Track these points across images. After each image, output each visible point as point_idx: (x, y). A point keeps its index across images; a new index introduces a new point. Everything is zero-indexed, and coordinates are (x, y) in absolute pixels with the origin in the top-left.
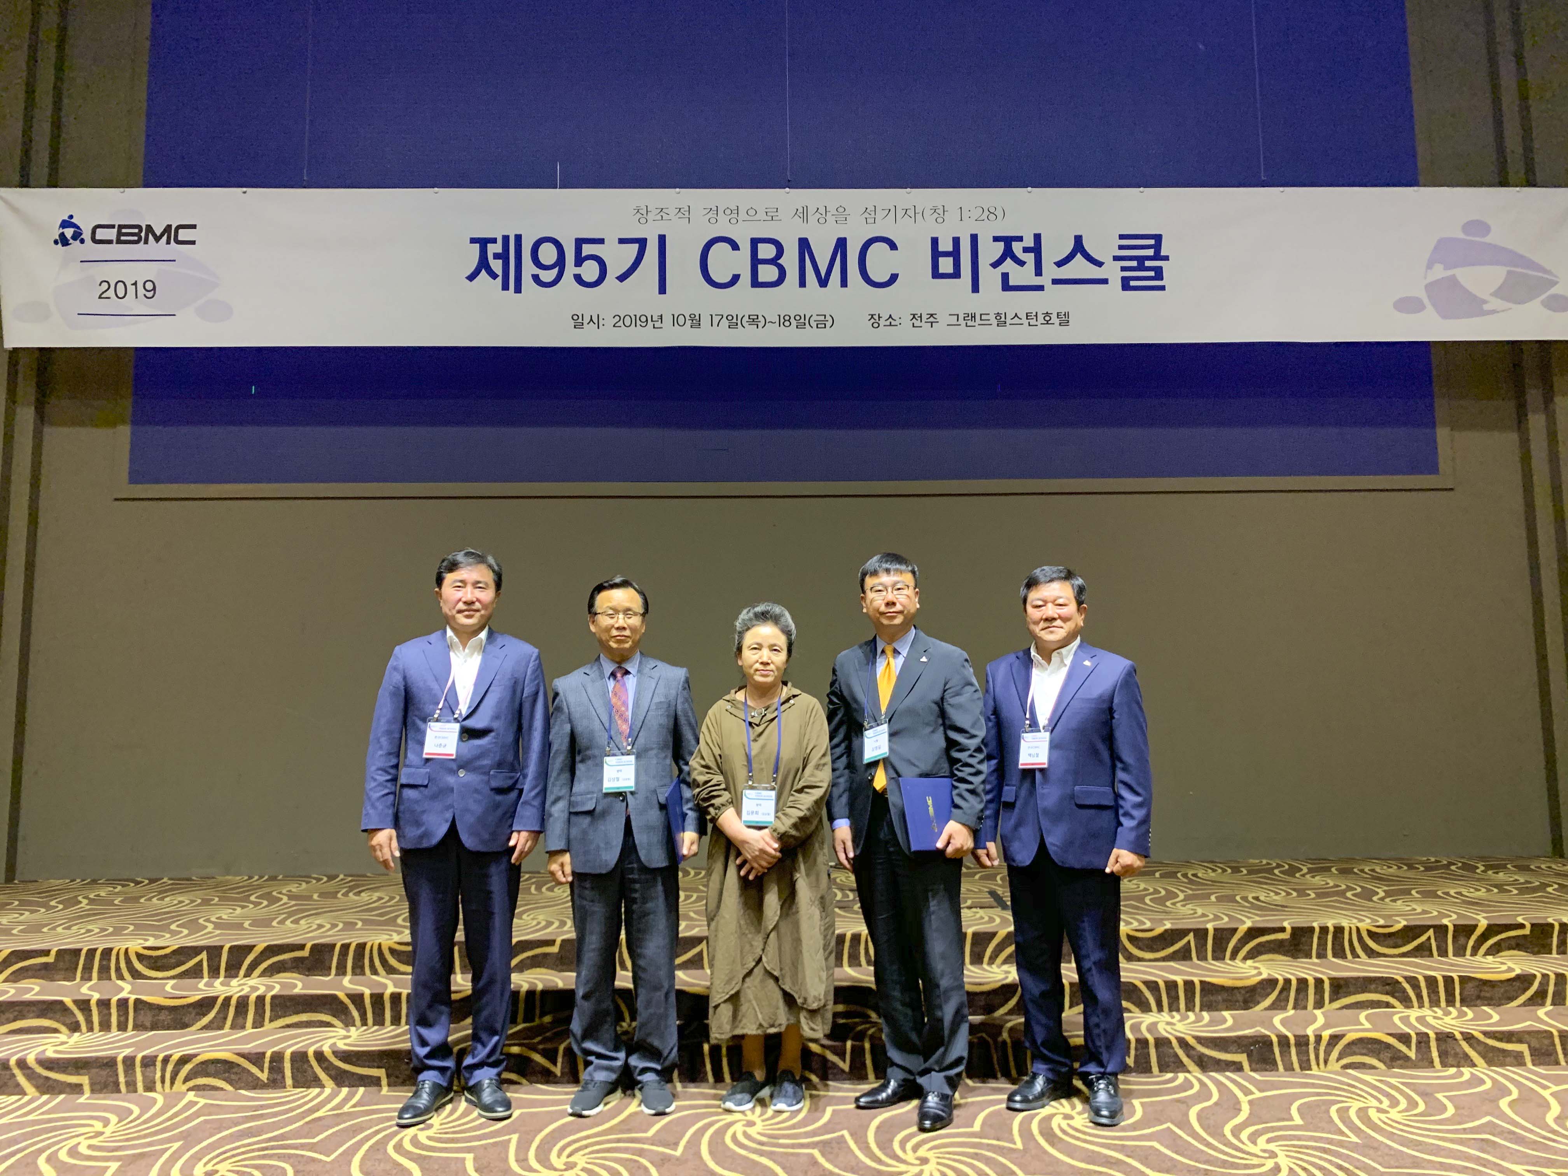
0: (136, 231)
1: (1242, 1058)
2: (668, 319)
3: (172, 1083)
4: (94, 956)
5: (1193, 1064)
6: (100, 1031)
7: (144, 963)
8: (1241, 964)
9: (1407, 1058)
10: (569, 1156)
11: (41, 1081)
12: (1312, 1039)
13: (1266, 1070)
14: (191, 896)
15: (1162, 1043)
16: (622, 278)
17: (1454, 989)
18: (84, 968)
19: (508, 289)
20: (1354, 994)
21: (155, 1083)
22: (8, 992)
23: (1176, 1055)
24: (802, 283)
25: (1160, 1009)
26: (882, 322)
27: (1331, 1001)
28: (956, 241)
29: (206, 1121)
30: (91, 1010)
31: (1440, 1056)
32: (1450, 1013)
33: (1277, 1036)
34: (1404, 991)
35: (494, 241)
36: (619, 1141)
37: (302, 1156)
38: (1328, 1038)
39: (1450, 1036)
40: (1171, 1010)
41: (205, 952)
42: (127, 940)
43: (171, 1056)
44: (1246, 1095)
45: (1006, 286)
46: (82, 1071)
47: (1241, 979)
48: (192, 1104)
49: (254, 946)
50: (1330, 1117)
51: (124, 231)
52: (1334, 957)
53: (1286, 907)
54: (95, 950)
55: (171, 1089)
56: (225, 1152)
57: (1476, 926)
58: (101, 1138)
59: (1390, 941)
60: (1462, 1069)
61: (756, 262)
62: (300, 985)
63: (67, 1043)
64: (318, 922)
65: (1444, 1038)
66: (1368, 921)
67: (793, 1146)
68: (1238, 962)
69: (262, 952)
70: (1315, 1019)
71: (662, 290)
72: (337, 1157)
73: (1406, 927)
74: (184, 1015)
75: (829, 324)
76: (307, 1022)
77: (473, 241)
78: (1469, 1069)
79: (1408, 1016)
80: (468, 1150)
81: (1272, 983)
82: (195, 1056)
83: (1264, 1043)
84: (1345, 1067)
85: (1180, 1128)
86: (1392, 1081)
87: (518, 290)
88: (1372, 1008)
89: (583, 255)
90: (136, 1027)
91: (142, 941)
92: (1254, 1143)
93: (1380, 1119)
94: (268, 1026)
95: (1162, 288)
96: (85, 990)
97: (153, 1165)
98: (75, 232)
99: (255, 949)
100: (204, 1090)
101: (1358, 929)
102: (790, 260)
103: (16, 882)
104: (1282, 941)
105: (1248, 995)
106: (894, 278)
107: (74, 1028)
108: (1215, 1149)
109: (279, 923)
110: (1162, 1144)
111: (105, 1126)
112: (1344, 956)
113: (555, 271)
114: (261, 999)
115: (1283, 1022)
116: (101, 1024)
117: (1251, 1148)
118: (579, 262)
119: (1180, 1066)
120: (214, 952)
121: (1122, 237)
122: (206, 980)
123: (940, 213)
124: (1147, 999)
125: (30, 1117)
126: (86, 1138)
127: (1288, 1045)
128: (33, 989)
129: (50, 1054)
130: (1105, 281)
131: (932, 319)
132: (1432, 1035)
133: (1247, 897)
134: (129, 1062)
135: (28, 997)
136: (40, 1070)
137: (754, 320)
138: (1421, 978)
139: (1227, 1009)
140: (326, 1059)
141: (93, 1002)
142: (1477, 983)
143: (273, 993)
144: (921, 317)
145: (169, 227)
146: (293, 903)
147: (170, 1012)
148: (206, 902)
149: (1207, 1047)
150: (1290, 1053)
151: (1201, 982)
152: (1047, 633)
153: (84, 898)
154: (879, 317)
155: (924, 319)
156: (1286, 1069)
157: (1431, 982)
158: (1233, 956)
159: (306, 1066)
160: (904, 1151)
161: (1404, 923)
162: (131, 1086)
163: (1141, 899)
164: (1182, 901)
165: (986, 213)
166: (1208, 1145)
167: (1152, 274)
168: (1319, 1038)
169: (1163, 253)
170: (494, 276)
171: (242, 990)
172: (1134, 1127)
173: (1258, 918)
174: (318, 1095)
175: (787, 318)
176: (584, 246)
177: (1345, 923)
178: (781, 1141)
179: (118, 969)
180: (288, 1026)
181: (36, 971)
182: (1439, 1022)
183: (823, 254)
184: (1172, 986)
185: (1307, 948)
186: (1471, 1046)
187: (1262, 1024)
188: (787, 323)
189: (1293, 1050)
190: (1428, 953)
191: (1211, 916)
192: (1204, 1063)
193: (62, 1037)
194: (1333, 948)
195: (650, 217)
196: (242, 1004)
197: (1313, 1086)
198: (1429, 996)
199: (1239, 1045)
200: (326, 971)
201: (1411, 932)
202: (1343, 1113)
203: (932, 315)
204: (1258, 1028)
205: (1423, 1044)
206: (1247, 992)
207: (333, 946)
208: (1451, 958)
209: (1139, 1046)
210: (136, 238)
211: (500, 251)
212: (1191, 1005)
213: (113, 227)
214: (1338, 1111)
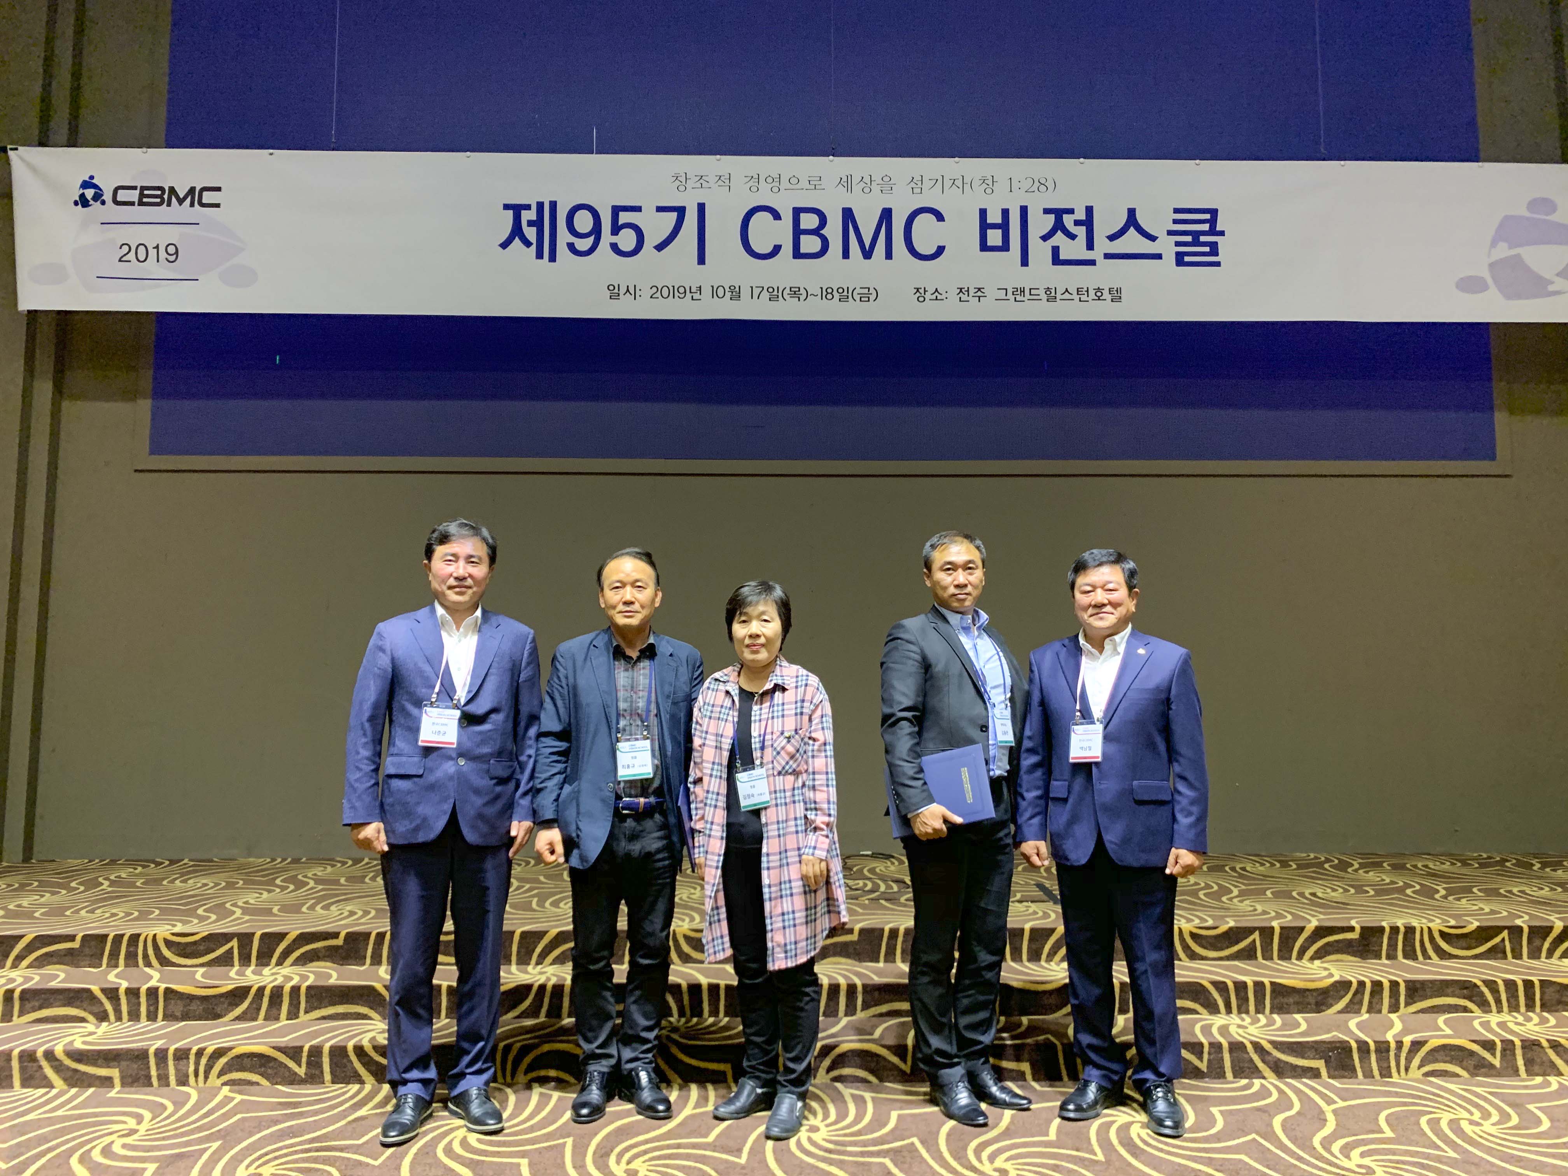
0: (159, 192)
1: (1320, 1064)
2: (707, 291)
3: (206, 1078)
4: (121, 943)
5: (1268, 1069)
6: (129, 1020)
7: (173, 949)
8: (1309, 965)
9: (1492, 1066)
10: (628, 1163)
11: (70, 1073)
12: (1393, 1045)
13: (1344, 1077)
14: (215, 878)
15: (1237, 1047)
16: (660, 247)
17: (1534, 995)
18: (110, 955)
19: (542, 258)
20: (1431, 997)
21: (188, 1076)
22: (33, 979)
23: (1251, 1060)
24: (846, 255)
25: (1229, 1010)
26: (928, 296)
27: (1407, 1004)
28: (1005, 213)
29: (243, 1118)
30: (118, 999)
31: (1525, 1065)
32: (1529, 1019)
33: (1357, 1042)
34: (1482, 993)
35: (528, 207)
36: (679, 1146)
37: (348, 1159)
38: (1409, 1044)
39: (1536, 1044)
40: (1240, 1012)
41: (235, 940)
42: (154, 926)
43: (204, 1049)
44: (1329, 1105)
45: (1057, 260)
46: (112, 1064)
47: (1313, 981)
48: (228, 1100)
49: (287, 934)
50: (1422, 1130)
51: (146, 192)
52: (1406, 956)
53: (1348, 904)
54: (122, 936)
55: (205, 1083)
56: (266, 1154)
57: (1551, 928)
58: (135, 1137)
59: (1463, 942)
60: (1548, 1078)
61: (798, 232)
62: (335, 975)
63: (94, 1033)
64: (349, 908)
65: (1530, 1045)
66: (1438, 921)
67: (862, 1154)
68: (1305, 962)
69: (294, 940)
70: (1391, 1025)
71: (701, 260)
72: (385, 1161)
73: (1478, 927)
74: (216, 1005)
75: (872, 297)
76: (343, 1014)
77: (507, 207)
78: (1556, 1078)
79: (1489, 1021)
80: (523, 1154)
81: (1344, 985)
82: (230, 1049)
83: (1343, 1049)
84: (1427, 1074)
85: (1265, 1140)
86: (1479, 1090)
87: (553, 258)
88: (1449, 1013)
89: (620, 223)
90: (166, 1017)
91: (170, 927)
92: (1348, 1157)
93: (1475, 1133)
94: (303, 1017)
95: (1218, 264)
96: (112, 977)
97: (193, 1168)
98: (95, 193)
99: (288, 937)
100: (239, 1084)
101: (1429, 928)
102: (834, 230)
103: (33, 861)
104: (1350, 942)
105: (1320, 998)
106: (940, 250)
107: (102, 1017)
108: (1308, 1163)
109: (308, 909)
110: (1251, 1158)
111: (139, 1123)
112: (1415, 958)
113: (591, 240)
114: (295, 990)
115: (1359, 1026)
116: (129, 1013)
117: (1345, 1163)
118: (616, 229)
119: (1254, 1072)
120: (245, 939)
121: (1177, 211)
122: (237, 968)
123: (987, 184)
124: (1215, 1000)
125: (60, 1113)
126: (119, 1136)
127: (1368, 1051)
128: (58, 976)
129: (79, 1045)
130: (1159, 256)
131: (979, 294)
132: (1518, 1043)
133: (1304, 893)
134: (161, 1055)
135: (54, 984)
136: (68, 1062)
137: (795, 293)
138: (1500, 982)
139: (1299, 1012)
140: (367, 1055)
141: (122, 991)
142: (1558, 988)
143: (308, 983)
144: (968, 291)
145: (192, 190)
146: (320, 887)
147: (202, 1003)
148: (230, 885)
149: (1283, 1052)
150: (1370, 1059)
151: (1272, 983)
152: (1096, 619)
153: (105, 879)
154: (925, 291)
155: (971, 294)
156: (1365, 1076)
157: (1510, 985)
158: (1300, 957)
159: (345, 1061)
160: (981, 1161)
161: (1476, 924)
162: (164, 1079)
163: (1194, 893)
164: (1236, 897)
165: (1037, 184)
166: (1300, 1159)
167: (1207, 249)
168: (1400, 1044)
169: (1218, 229)
170: (528, 244)
171: (276, 979)
172: (1217, 1138)
173: (1322, 917)
174: (358, 1092)
175: (829, 291)
176: (621, 213)
177: (1415, 923)
178: (849, 1149)
179: (146, 956)
180: (324, 1018)
181: (61, 956)
182: (1522, 1028)
183: (867, 225)
184: (1241, 987)
185: (1376, 948)
186: (1558, 1054)
187: (1338, 1028)
188: (830, 296)
189: (1373, 1057)
190: (1500, 955)
191: (1273, 914)
192: (1280, 1070)
193: (90, 1027)
194: (1404, 951)
195: (690, 183)
196: (277, 994)
197: (1397, 1094)
198: (1508, 1001)
199: (1316, 1050)
200: (361, 960)
201: (1485, 933)
202: (1434, 1124)
203: (979, 289)
204: (1335, 1033)
205: (1508, 1052)
206: (1319, 995)
207: (368, 934)
208: (1526, 960)
209: (1213, 1050)
210: (158, 200)
211: (534, 218)
212: (1260, 1008)
213: (135, 188)
214: (1429, 1122)
